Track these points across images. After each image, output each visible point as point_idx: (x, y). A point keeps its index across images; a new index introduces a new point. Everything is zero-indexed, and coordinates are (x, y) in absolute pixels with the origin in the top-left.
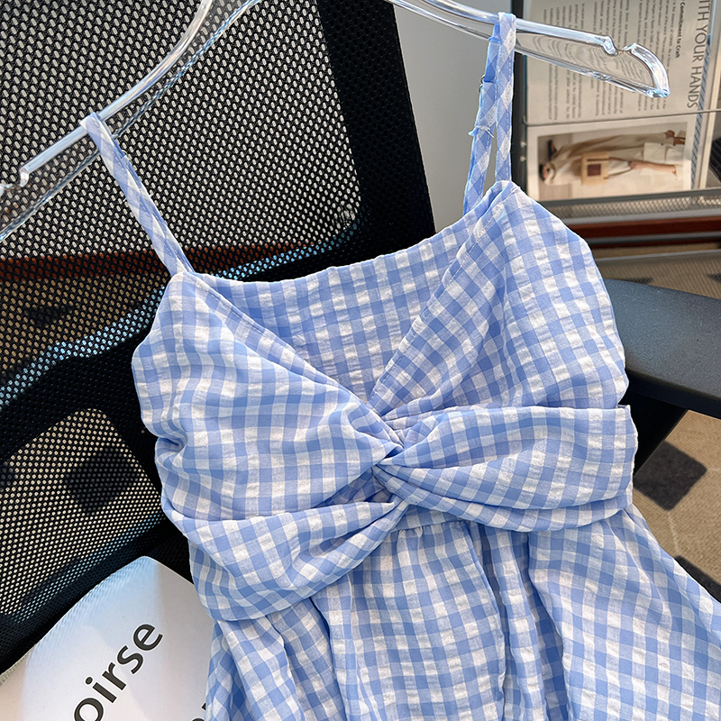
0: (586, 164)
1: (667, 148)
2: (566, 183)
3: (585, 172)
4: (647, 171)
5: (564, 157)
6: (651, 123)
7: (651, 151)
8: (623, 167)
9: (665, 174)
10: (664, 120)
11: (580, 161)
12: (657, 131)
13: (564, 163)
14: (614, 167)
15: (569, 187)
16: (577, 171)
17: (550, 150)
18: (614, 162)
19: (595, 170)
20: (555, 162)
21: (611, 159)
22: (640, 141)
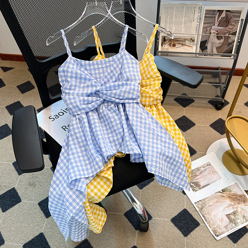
0: (172, 44)
1: (191, 42)
2: (167, 48)
3: (172, 46)
4: (186, 47)
5: (167, 41)
6: (187, 36)
7: (187, 43)
8: (181, 45)
9: (190, 48)
10: (190, 35)
11: (171, 43)
12: (188, 38)
13: (167, 43)
14: (179, 45)
15: (168, 49)
16: (170, 45)
17: (164, 40)
18: (179, 44)
19: (174, 45)
20: (165, 42)
21: (178, 43)
22: (185, 40)
